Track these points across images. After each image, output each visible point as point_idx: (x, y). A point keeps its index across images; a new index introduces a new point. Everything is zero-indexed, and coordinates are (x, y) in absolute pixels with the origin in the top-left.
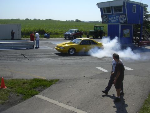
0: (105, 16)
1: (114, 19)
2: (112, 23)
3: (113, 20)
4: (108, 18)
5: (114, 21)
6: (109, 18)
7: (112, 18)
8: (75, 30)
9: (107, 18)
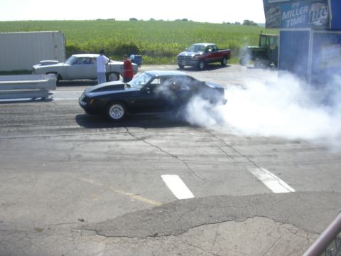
0: (274, 7)
1: (296, 17)
2: (290, 27)
3: (293, 18)
4: (282, 14)
5: (295, 22)
6: (284, 13)
7: (291, 13)
8: (206, 45)
9: (277, 14)
